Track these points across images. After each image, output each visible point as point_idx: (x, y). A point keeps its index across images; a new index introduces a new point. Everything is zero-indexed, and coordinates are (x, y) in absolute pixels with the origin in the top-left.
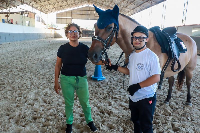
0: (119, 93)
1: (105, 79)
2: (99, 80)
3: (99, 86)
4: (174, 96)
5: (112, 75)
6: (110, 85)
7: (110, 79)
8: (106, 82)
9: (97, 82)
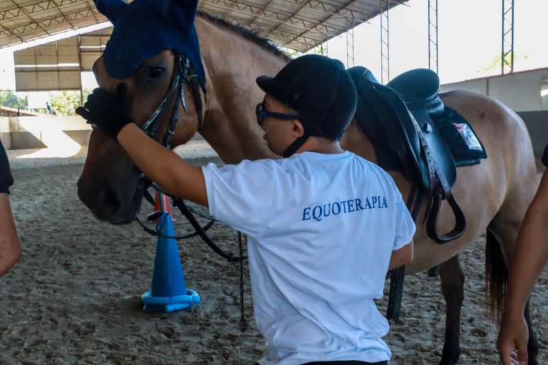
0: (250, 359)
1: (196, 302)
2: (170, 308)
3: (168, 335)
4: (473, 347)
5: (230, 282)
6: (219, 324)
7: (223, 299)
8: (202, 315)
9: (165, 318)
